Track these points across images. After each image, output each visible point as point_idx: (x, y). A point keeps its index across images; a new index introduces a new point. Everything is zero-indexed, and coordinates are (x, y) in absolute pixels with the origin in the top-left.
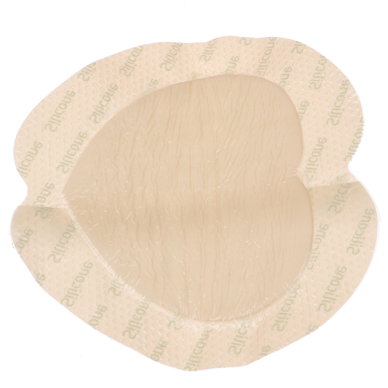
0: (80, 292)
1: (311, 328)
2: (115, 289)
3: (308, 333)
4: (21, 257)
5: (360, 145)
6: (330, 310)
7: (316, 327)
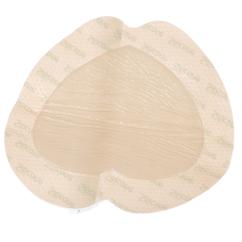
0: (68, 50)
1: (10, 158)
2: (69, 68)
3: (7, 155)
4: (91, 20)
5: (119, 209)
6: (16, 169)
7: (9, 160)
